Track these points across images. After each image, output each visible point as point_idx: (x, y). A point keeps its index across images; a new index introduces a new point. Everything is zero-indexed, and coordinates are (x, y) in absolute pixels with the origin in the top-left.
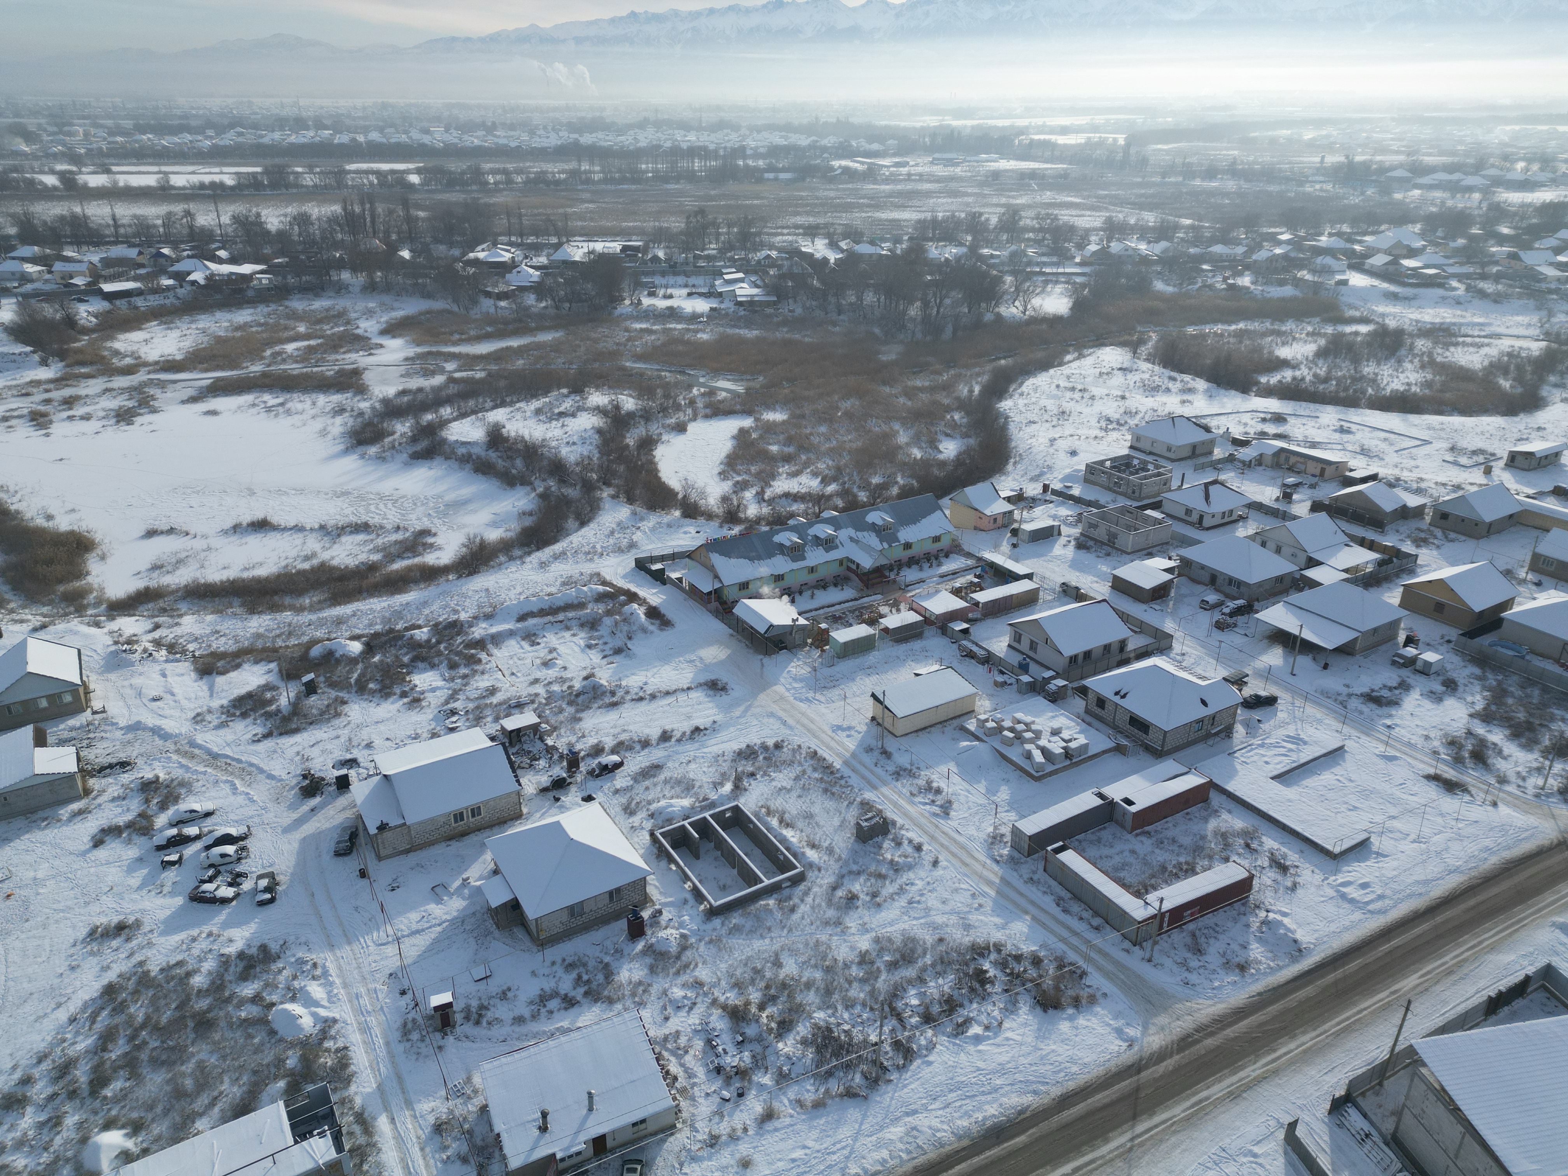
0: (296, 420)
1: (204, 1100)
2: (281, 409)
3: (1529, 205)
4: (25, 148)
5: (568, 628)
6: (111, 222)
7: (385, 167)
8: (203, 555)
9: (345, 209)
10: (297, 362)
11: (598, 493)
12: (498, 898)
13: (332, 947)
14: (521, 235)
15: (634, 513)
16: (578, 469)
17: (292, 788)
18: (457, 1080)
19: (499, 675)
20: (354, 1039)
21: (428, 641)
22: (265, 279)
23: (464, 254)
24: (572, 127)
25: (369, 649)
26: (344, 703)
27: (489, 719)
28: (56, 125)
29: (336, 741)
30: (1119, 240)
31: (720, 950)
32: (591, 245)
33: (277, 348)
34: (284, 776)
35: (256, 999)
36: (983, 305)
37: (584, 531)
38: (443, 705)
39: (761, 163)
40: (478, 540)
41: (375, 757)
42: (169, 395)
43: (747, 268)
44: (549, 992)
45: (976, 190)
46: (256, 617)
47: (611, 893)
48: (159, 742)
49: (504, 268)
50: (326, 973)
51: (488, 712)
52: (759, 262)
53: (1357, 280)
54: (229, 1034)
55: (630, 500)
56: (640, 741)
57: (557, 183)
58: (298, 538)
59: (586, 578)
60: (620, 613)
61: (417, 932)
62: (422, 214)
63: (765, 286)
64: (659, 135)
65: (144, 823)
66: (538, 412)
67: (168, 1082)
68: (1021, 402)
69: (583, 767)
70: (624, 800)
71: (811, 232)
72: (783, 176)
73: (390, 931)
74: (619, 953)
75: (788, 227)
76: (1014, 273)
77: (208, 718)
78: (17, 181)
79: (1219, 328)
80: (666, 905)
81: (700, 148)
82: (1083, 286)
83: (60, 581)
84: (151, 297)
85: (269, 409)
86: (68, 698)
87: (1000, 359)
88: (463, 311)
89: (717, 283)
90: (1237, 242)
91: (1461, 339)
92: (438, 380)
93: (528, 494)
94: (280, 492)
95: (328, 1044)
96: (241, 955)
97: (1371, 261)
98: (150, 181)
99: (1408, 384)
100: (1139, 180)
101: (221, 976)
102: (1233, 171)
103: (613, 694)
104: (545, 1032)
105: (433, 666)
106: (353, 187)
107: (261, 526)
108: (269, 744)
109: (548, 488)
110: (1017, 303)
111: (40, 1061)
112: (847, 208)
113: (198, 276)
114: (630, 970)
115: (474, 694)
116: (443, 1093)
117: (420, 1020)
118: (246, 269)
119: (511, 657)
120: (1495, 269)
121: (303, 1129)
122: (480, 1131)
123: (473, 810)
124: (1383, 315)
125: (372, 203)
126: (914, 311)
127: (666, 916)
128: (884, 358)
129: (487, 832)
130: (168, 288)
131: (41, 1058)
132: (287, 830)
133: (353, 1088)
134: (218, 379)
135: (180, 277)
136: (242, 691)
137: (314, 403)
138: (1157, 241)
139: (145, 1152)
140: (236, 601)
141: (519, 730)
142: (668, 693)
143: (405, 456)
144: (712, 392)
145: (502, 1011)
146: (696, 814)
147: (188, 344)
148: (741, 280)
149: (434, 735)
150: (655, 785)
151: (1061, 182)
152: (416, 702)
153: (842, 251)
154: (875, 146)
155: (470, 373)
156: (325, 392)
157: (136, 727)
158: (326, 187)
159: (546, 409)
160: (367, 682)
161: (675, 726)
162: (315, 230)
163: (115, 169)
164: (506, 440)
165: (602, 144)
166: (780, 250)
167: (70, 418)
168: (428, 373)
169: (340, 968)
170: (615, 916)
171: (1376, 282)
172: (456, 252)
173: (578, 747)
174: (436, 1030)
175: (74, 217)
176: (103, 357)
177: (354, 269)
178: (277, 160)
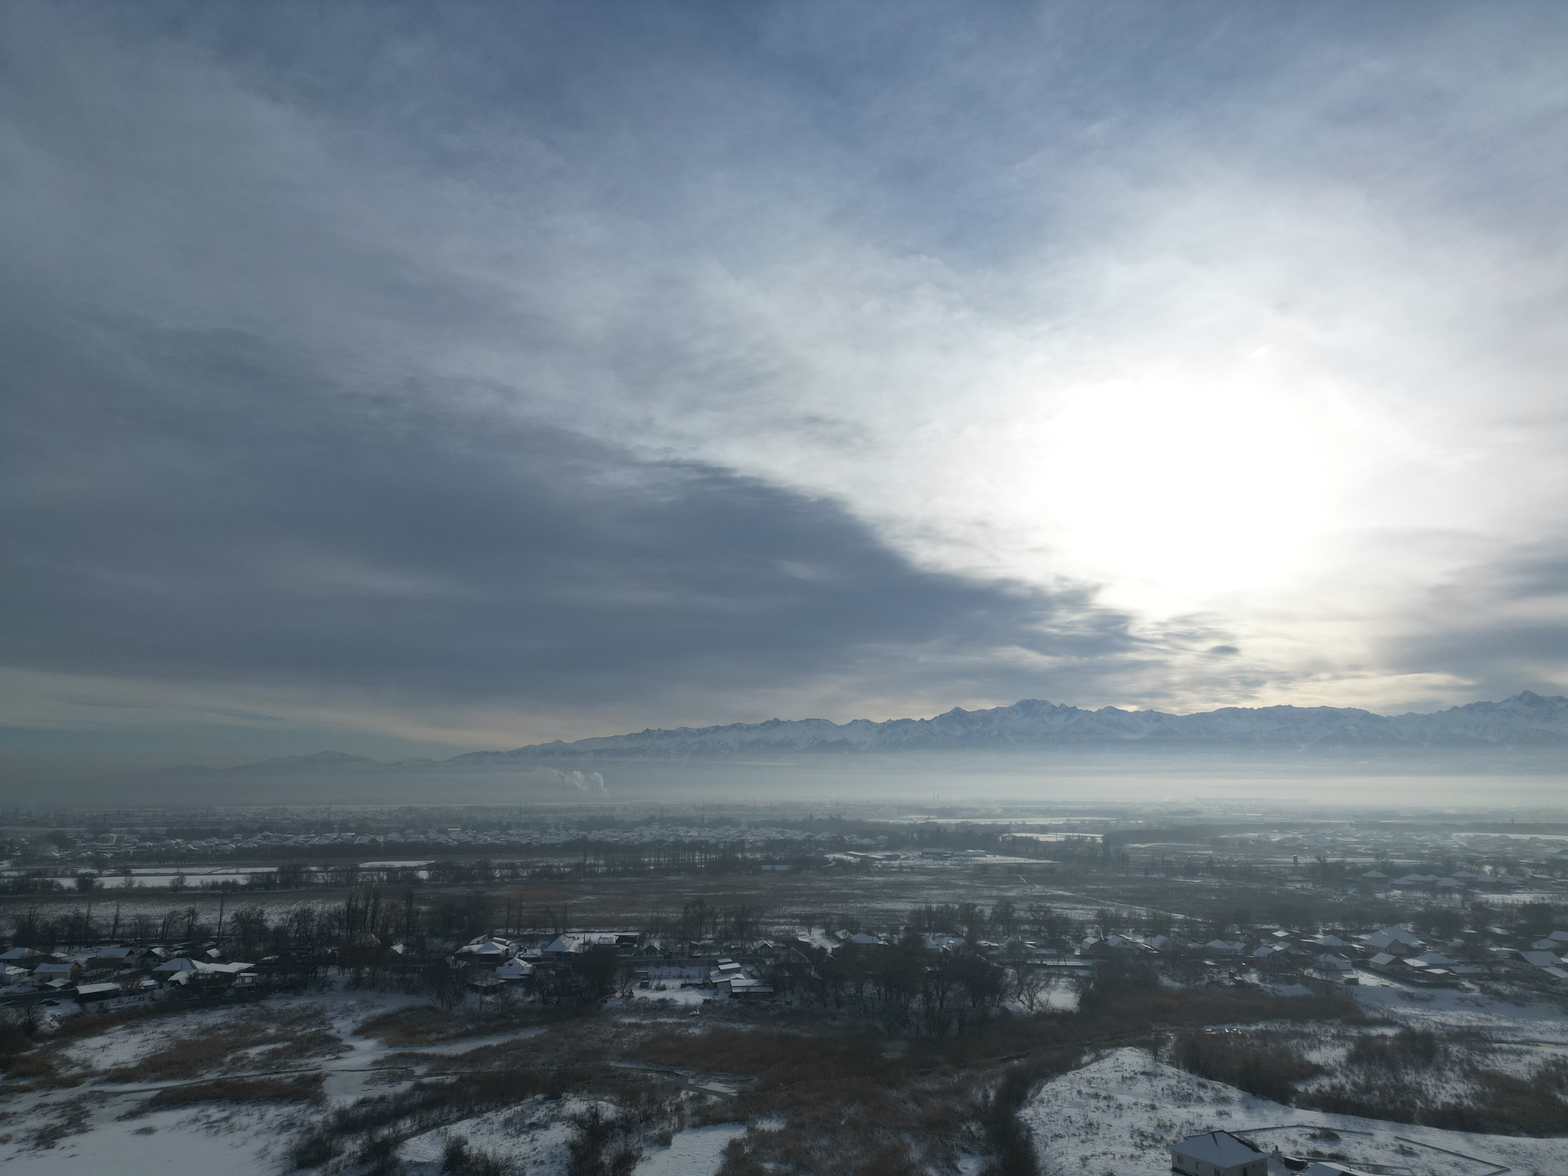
0: (237, 1137)
2: (224, 1125)
3: (1512, 906)
4: (56, 854)
6: (112, 922)
7: (397, 864)
9: (348, 905)
10: (256, 1068)
14: (518, 928)
22: (248, 977)
23: (459, 947)
24: (582, 825)
28: (94, 832)
30: (1115, 933)
32: (588, 936)
33: (240, 1053)
36: (988, 999)
39: (758, 856)
42: (106, 1110)
43: (744, 958)
45: (967, 883)
49: (497, 960)
52: (755, 951)
53: (1367, 979)
57: (562, 876)
62: (423, 908)
63: (761, 977)
64: (664, 831)
66: (507, 1123)
68: (1042, 1111)
71: (808, 921)
72: (779, 868)
75: (784, 917)
76: (1014, 965)
78: (35, 884)
79: (1238, 1029)
81: (701, 842)
82: (1088, 980)
84: (125, 999)
85: (210, 1125)
87: (1012, 1059)
88: (445, 1008)
89: (712, 973)
90: (1234, 938)
91: (1496, 1046)
92: (405, 1086)
97: (1373, 960)
98: (165, 882)
99: (1458, 1096)
100: (1124, 875)
102: (1211, 868)
106: (362, 884)
110: (1022, 997)
112: (842, 898)
113: (181, 977)
118: (233, 967)
120: (1503, 970)
124: (1404, 1017)
125: (376, 899)
126: (916, 1004)
128: (889, 1056)
130: (147, 989)
134: (166, 1090)
135: (163, 977)
137: (262, 1117)
138: (1154, 935)
144: (701, 1096)
147: (147, 1050)
148: (737, 971)
151: (1047, 876)
153: (840, 941)
154: (867, 841)
155: (440, 1078)
156: (277, 1104)
158: (335, 884)
159: (517, 1120)
162: (313, 927)
163: (134, 871)
164: (466, 1159)
165: (609, 839)
166: (776, 939)
168: (394, 1079)
171: (1387, 983)
172: (450, 945)
175: (78, 917)
176: (50, 1067)
177: (343, 965)
178: (295, 861)
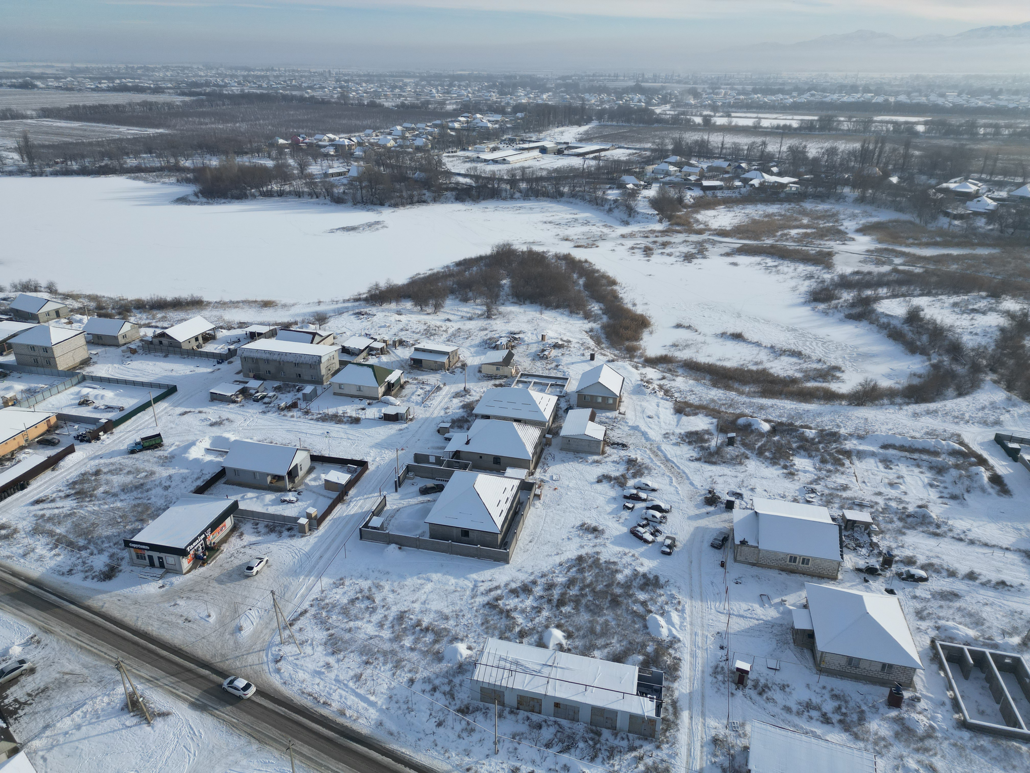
0: (781, 277)
1: (601, 642)
2: (774, 269)
4: (692, 102)
5: (918, 466)
6: (720, 146)
7: (895, 118)
8: (700, 345)
9: (863, 146)
10: (794, 241)
11: (982, 376)
12: (801, 624)
13: (692, 597)
14: (991, 174)
15: (1009, 399)
16: (972, 354)
17: (701, 496)
18: (737, 720)
19: (854, 479)
20: (686, 658)
21: (813, 439)
22: (794, 187)
23: (939, 184)
25: (774, 430)
26: (747, 458)
27: (836, 506)
28: (712, 88)
29: (734, 479)
31: (961, 756)
33: (786, 231)
34: (699, 487)
35: (644, 603)
37: (960, 400)
38: (808, 483)
40: (872, 384)
41: (754, 499)
42: (715, 249)
44: (814, 704)
46: (715, 389)
47: (884, 665)
48: (644, 441)
49: (967, 197)
50: (683, 611)
51: (837, 500)
54: (625, 615)
55: (1009, 388)
56: (948, 570)
58: (755, 350)
59: (947, 435)
60: (966, 470)
61: (742, 616)
62: (917, 153)
65: (623, 480)
66: (955, 305)
67: (590, 622)
69: (894, 568)
70: (919, 606)
73: (727, 607)
74: (875, 708)
77: (671, 437)
78: (682, 119)
80: (926, 697)
83: (628, 340)
84: (726, 192)
85: (767, 268)
86: (611, 401)
88: (923, 224)
92: (886, 269)
93: (923, 362)
94: (756, 320)
95: (671, 651)
96: (644, 575)
98: (749, 122)
101: (631, 581)
103: (938, 526)
104: (802, 728)
105: (810, 456)
106: (874, 131)
107: (737, 337)
108: (697, 465)
109: (941, 362)
111: (542, 577)
113: (756, 182)
114: (879, 725)
115: (831, 485)
116: (725, 722)
117: (726, 670)
118: (785, 180)
119: (867, 471)
121: (643, 690)
122: (739, 760)
123: (804, 559)
125: (883, 143)
127: (922, 705)
129: (808, 578)
130: (737, 187)
131: (543, 576)
132: (690, 518)
133: (676, 685)
134: (745, 245)
135: (746, 181)
136: (693, 429)
137: (795, 269)
139: (569, 650)
140: (708, 377)
141: (854, 522)
142: (986, 545)
143: (842, 315)
145: (778, 695)
146: (977, 645)
147: (736, 221)
149: (795, 500)
150: (949, 607)
152: (791, 474)
155: (911, 268)
156: (804, 264)
157: (635, 428)
158: (855, 131)
159: (963, 304)
160: (766, 450)
161: (984, 572)
162: (837, 159)
163: (733, 114)
164: (922, 320)
167: (662, 253)
168: (879, 263)
169: (692, 612)
170: (883, 683)
172: (933, 182)
173: (895, 552)
174: (733, 682)
175: (703, 141)
176: (690, 223)
177: (854, 186)
178: (830, 113)
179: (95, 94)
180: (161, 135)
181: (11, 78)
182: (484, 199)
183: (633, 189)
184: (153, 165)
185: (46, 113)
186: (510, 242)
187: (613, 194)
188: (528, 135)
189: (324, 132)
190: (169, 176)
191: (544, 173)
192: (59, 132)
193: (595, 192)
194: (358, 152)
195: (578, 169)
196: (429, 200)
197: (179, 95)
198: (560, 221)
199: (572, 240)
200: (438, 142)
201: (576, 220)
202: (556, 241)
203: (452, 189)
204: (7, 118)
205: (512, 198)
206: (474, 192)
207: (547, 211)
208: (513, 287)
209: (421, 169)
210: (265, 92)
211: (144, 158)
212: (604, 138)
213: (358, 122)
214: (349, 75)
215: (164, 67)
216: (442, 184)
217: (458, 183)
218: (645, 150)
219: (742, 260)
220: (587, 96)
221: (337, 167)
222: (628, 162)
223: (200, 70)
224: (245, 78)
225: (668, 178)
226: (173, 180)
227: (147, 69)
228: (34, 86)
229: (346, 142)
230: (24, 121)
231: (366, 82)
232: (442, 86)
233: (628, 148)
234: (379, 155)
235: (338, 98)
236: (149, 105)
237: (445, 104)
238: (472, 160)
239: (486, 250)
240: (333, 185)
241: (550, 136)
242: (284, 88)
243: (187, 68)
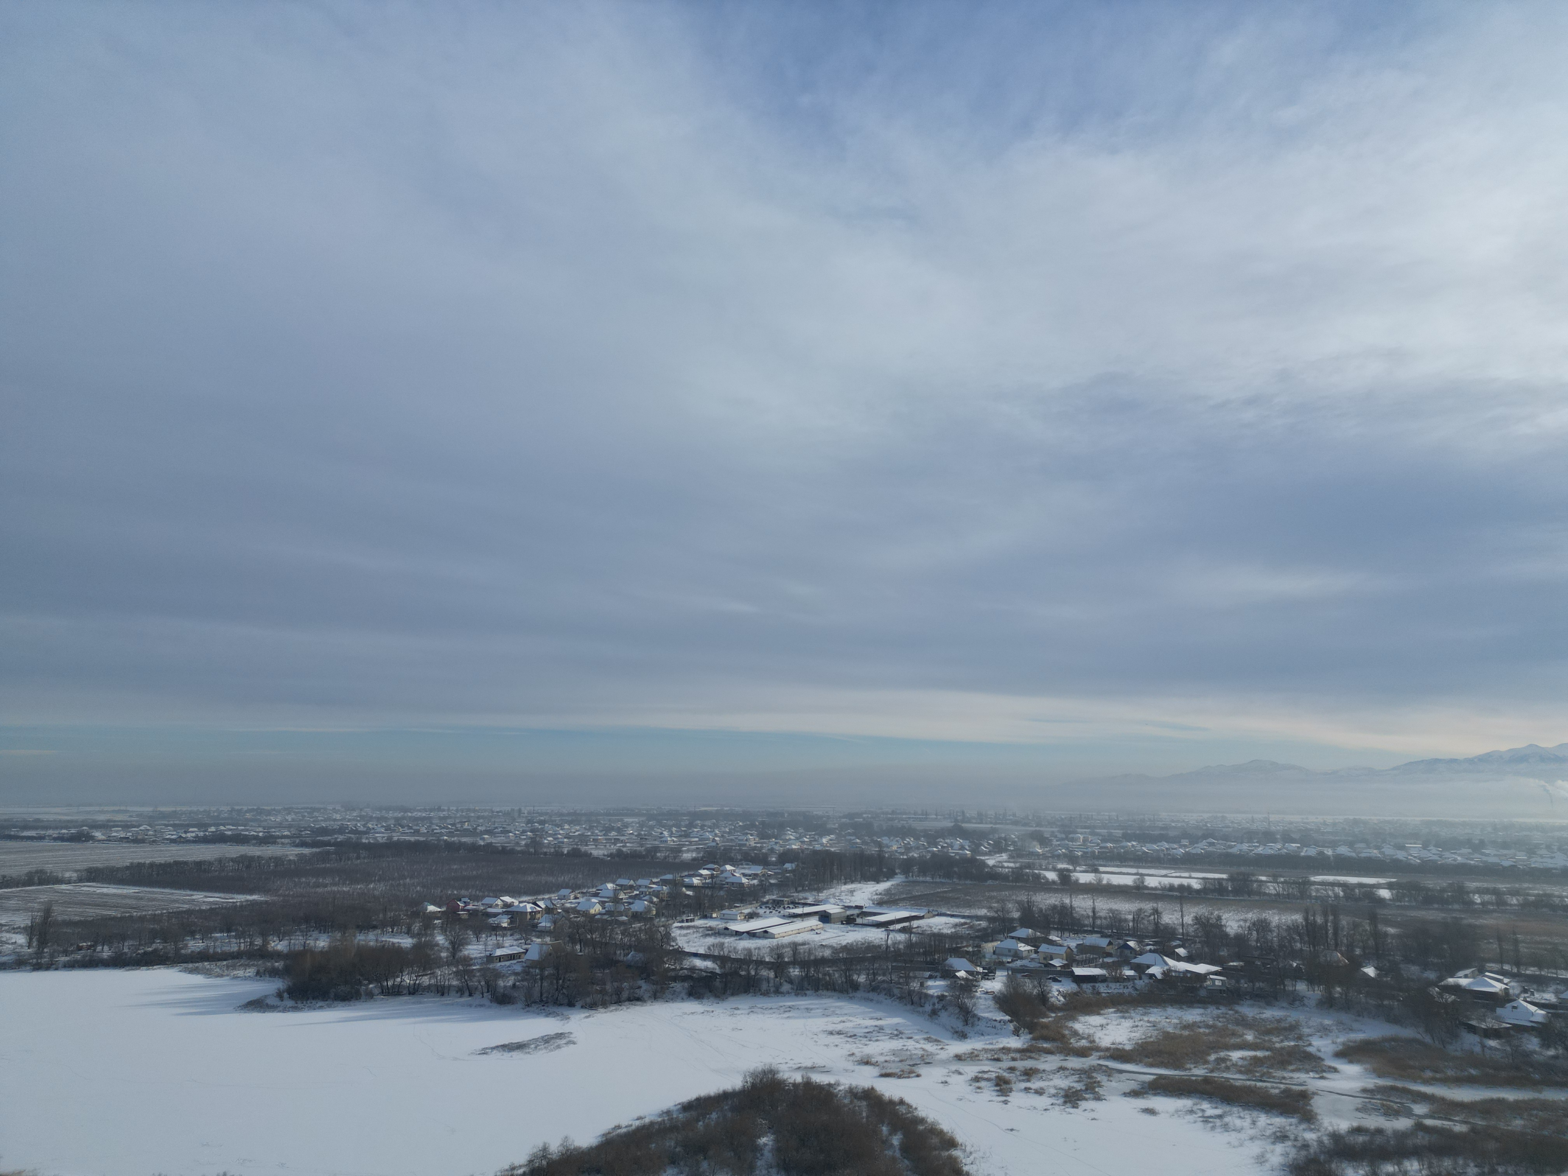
0: (1233, 1137)
2: (1218, 1122)
4: (1039, 850)
6: (1091, 914)
7: (1353, 880)
9: (1306, 919)
10: (1241, 1072)
14: (1518, 964)
22: (1218, 980)
23: (1442, 978)
28: (1064, 832)
33: (1222, 1054)
42: (1114, 1084)
49: (1494, 1000)
62: (1391, 930)
78: (1027, 875)
84: (1113, 985)
85: (1206, 1120)
88: (1438, 1044)
92: (1403, 1124)
98: (1128, 880)
106: (1316, 898)
113: (1156, 970)
118: (1201, 968)
125: (1336, 915)
130: (1129, 978)
134: (1160, 1077)
135: (1141, 969)
137: (1254, 1123)
147: (1138, 1035)
155: (1446, 1123)
156: (1267, 1112)
158: (1288, 896)
162: (1273, 937)
163: (1102, 869)
167: (1027, 1089)
168: (1390, 1113)
172: (1431, 975)
175: (1063, 907)
176: (1064, 1036)
177: (1312, 981)
178: (1243, 869)
179: (174, 848)
180: (254, 903)
181: (62, 828)
182: (733, 995)
183: (966, 979)
184: (226, 949)
185: (94, 875)
186: (774, 1067)
187: (936, 987)
188: (801, 895)
189: (497, 894)
190: (246, 966)
191: (827, 953)
192: (102, 902)
193: (907, 984)
194: (545, 923)
195: (880, 946)
196: (646, 996)
197: (297, 846)
198: (856, 1031)
199: (875, 1064)
200: (667, 906)
201: (881, 1028)
202: (850, 1066)
203: (684, 979)
204: (32, 884)
205: (778, 992)
206: (718, 983)
207: (834, 1014)
208: (778, 1150)
209: (638, 947)
210: (422, 839)
211: (216, 939)
212: (915, 901)
213: (551, 879)
214: (546, 814)
215: (285, 809)
216: (669, 970)
217: (693, 969)
218: (979, 918)
219: (1163, 1104)
220: (885, 840)
221: (509, 946)
222: (953, 937)
223: (335, 811)
224: (398, 822)
225: (1019, 963)
226: (251, 972)
227: (260, 811)
228: (89, 838)
229: (529, 907)
230: (56, 887)
231: (570, 823)
232: (678, 826)
233: (952, 916)
234: (576, 926)
235: (526, 845)
236: (247, 862)
237: (680, 851)
238: (716, 933)
239: (734, 1082)
240: (498, 975)
241: (834, 896)
242: (451, 834)
243: (318, 810)
